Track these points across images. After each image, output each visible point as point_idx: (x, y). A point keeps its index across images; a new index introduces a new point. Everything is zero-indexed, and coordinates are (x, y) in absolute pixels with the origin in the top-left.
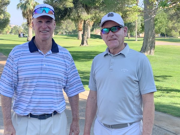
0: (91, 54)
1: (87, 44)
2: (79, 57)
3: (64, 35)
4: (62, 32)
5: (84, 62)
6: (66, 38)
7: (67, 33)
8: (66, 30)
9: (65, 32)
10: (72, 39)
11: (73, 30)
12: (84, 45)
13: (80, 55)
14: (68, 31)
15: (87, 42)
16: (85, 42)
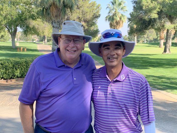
0: (175, 62)
1: (170, 52)
2: (164, 64)
3: (146, 43)
4: (144, 40)
5: (169, 69)
6: (148, 46)
7: (148, 41)
8: (147, 39)
9: (146, 40)
10: (153, 47)
11: (154, 38)
12: (167, 53)
13: (164, 62)
14: (149, 39)
15: (169, 50)
16: (167, 50)
